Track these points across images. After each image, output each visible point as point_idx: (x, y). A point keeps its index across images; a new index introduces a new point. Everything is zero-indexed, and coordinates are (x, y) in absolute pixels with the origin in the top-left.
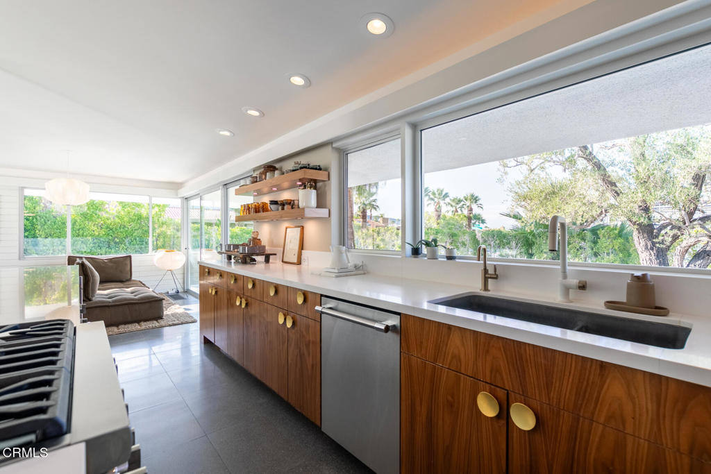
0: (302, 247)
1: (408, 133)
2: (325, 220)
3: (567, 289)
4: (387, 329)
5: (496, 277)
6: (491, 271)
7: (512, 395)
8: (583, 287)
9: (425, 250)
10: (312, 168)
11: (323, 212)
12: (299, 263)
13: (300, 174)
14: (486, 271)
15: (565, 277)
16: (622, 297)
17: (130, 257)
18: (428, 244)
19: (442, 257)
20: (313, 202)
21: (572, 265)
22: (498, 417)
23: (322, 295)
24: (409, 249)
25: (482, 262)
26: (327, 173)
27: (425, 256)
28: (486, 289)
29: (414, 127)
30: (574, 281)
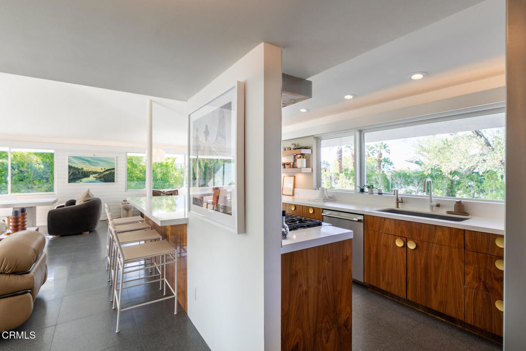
0: (294, 187)
1: (358, 134)
2: (310, 174)
3: (432, 207)
4: (359, 221)
5: (402, 202)
6: (400, 200)
7: (408, 239)
8: (438, 206)
9: (366, 189)
10: (304, 148)
11: (309, 170)
12: (293, 195)
13: (297, 151)
14: (398, 200)
15: (431, 201)
16: (453, 210)
17: (177, 190)
18: (369, 187)
19: (376, 193)
20: (305, 166)
21: (434, 197)
22: (403, 247)
23: (323, 209)
24: (358, 189)
25: (396, 196)
26: (310, 150)
27: (367, 192)
28: (398, 207)
29: (360, 131)
30: (435, 204)
